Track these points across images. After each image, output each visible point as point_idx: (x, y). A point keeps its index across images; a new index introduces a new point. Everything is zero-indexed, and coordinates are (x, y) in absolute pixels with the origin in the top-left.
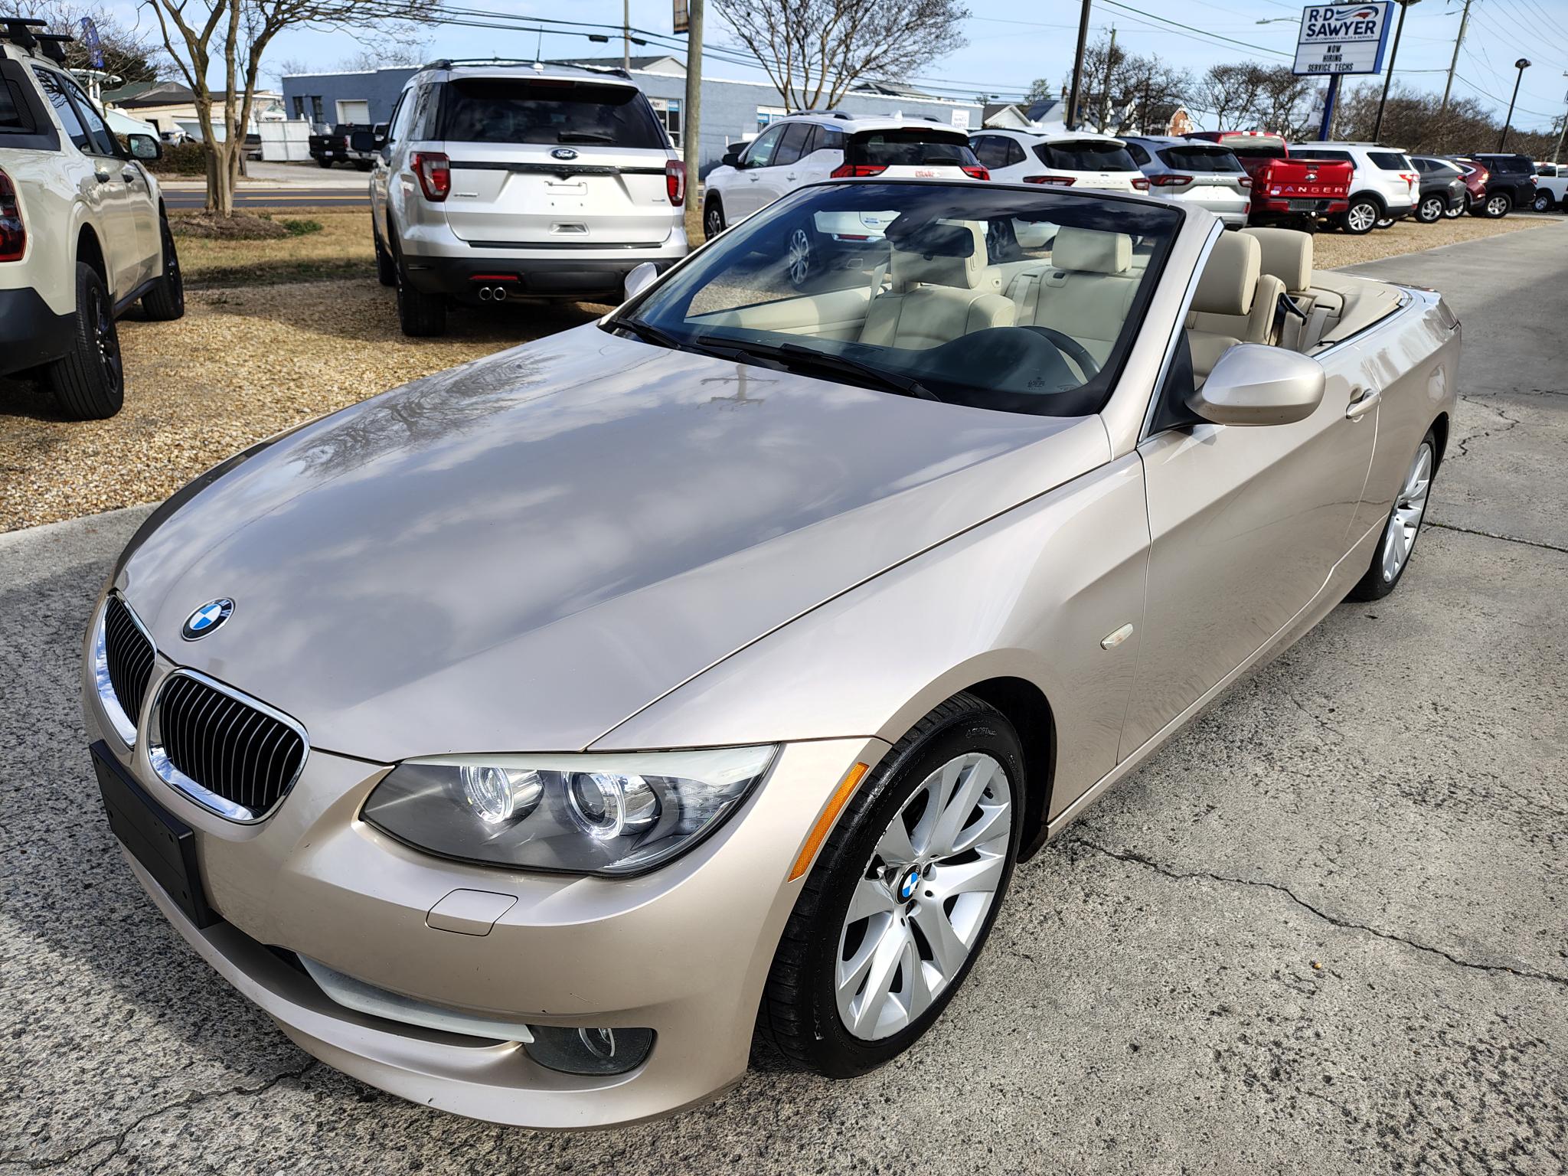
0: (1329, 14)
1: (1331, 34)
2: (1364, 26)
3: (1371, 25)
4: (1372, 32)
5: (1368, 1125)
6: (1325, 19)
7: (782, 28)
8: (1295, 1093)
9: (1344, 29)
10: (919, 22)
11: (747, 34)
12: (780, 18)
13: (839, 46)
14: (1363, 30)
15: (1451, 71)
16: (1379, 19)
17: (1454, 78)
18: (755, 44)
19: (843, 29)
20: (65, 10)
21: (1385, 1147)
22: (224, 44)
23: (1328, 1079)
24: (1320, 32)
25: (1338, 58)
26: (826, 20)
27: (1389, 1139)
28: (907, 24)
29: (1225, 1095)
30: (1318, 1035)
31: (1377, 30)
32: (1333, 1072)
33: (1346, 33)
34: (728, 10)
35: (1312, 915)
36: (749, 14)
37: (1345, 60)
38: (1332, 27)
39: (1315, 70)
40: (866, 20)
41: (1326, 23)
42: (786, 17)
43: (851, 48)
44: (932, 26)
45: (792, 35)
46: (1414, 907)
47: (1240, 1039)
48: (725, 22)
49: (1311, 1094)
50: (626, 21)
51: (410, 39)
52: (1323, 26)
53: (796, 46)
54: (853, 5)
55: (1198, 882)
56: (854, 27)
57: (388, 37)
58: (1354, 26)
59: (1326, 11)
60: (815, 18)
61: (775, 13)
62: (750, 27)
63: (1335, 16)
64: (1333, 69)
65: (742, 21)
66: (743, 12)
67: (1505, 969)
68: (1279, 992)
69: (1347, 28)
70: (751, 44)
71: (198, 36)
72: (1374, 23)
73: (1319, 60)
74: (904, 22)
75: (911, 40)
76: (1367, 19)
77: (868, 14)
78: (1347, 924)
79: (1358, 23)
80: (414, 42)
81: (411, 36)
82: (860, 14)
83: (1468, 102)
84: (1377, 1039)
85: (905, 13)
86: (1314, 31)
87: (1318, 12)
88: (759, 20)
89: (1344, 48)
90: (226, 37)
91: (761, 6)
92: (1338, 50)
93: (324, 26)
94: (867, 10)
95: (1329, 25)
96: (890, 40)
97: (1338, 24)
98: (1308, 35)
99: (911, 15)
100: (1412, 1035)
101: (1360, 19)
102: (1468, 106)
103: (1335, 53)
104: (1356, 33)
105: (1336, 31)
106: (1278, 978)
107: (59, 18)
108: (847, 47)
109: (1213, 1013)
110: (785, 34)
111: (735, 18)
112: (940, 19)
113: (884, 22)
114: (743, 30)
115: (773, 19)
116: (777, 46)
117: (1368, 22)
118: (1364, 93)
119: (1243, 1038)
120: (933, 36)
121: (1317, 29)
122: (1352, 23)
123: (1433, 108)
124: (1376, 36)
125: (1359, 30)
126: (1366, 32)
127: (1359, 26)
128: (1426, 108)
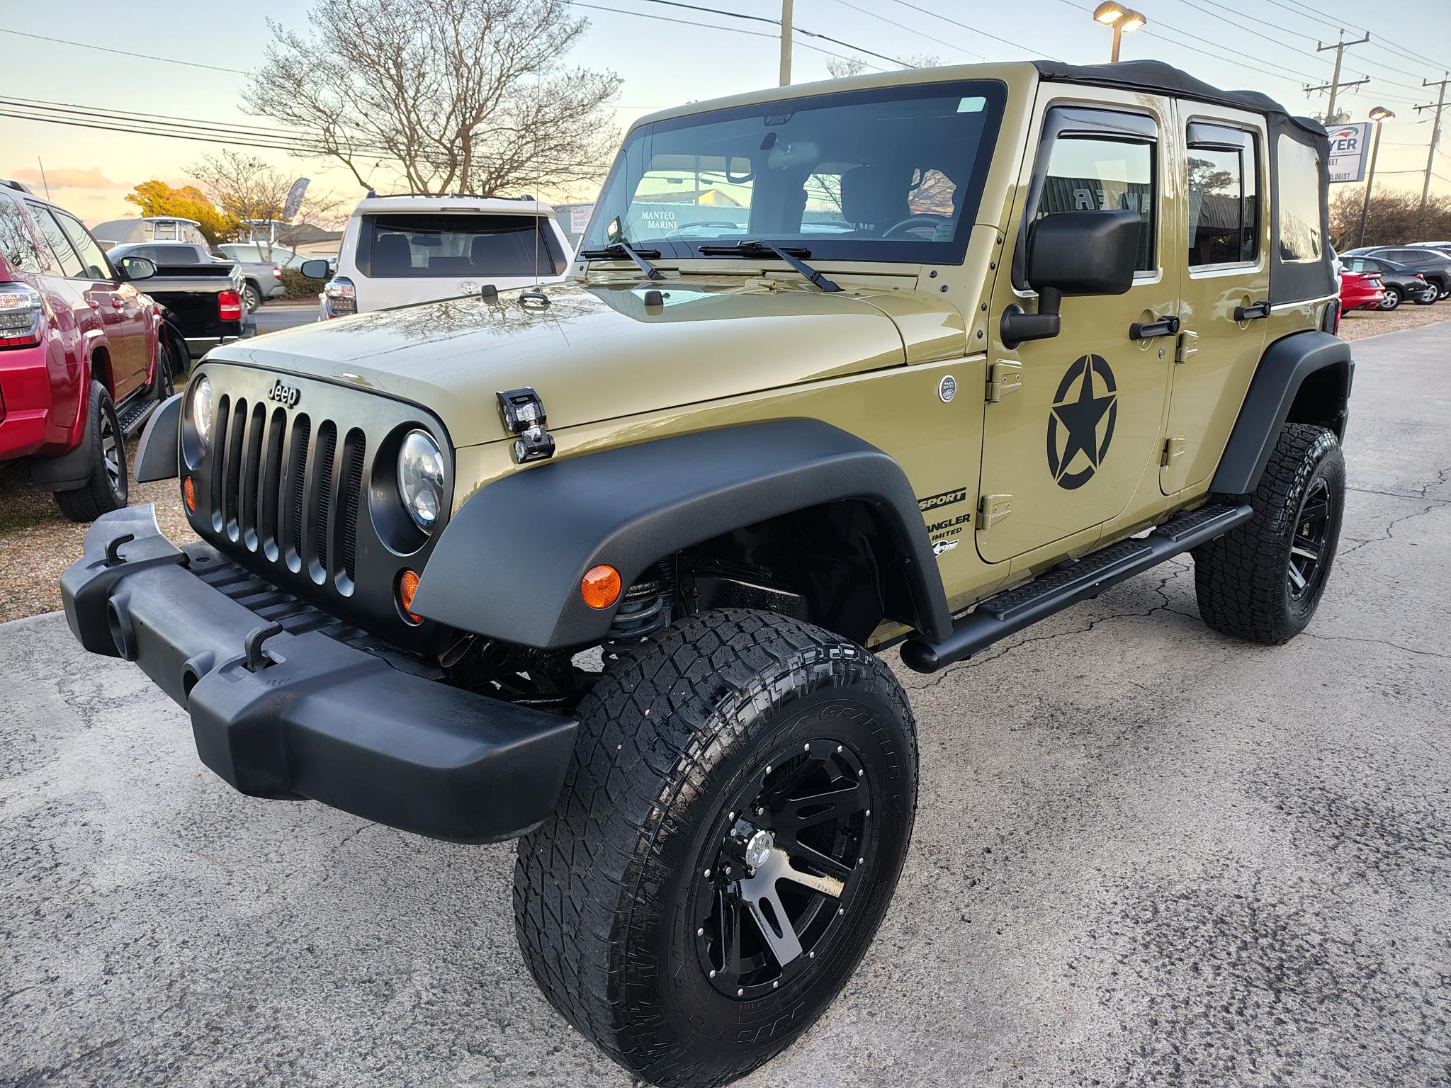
2: (1346, 143)
3: (1352, 142)
4: (1354, 148)
14: (1346, 146)
15: (1428, 172)
16: (1359, 138)
17: (1431, 177)
31: (1359, 146)
72: (1355, 141)
76: (1348, 138)
79: (1340, 141)
101: (1343, 138)
104: (1339, 149)
117: (1350, 140)
118: (1346, 195)
122: (1335, 142)
123: (1413, 205)
124: (1358, 150)
125: (1342, 147)
126: (1348, 148)
127: (1342, 143)
128: (1407, 206)
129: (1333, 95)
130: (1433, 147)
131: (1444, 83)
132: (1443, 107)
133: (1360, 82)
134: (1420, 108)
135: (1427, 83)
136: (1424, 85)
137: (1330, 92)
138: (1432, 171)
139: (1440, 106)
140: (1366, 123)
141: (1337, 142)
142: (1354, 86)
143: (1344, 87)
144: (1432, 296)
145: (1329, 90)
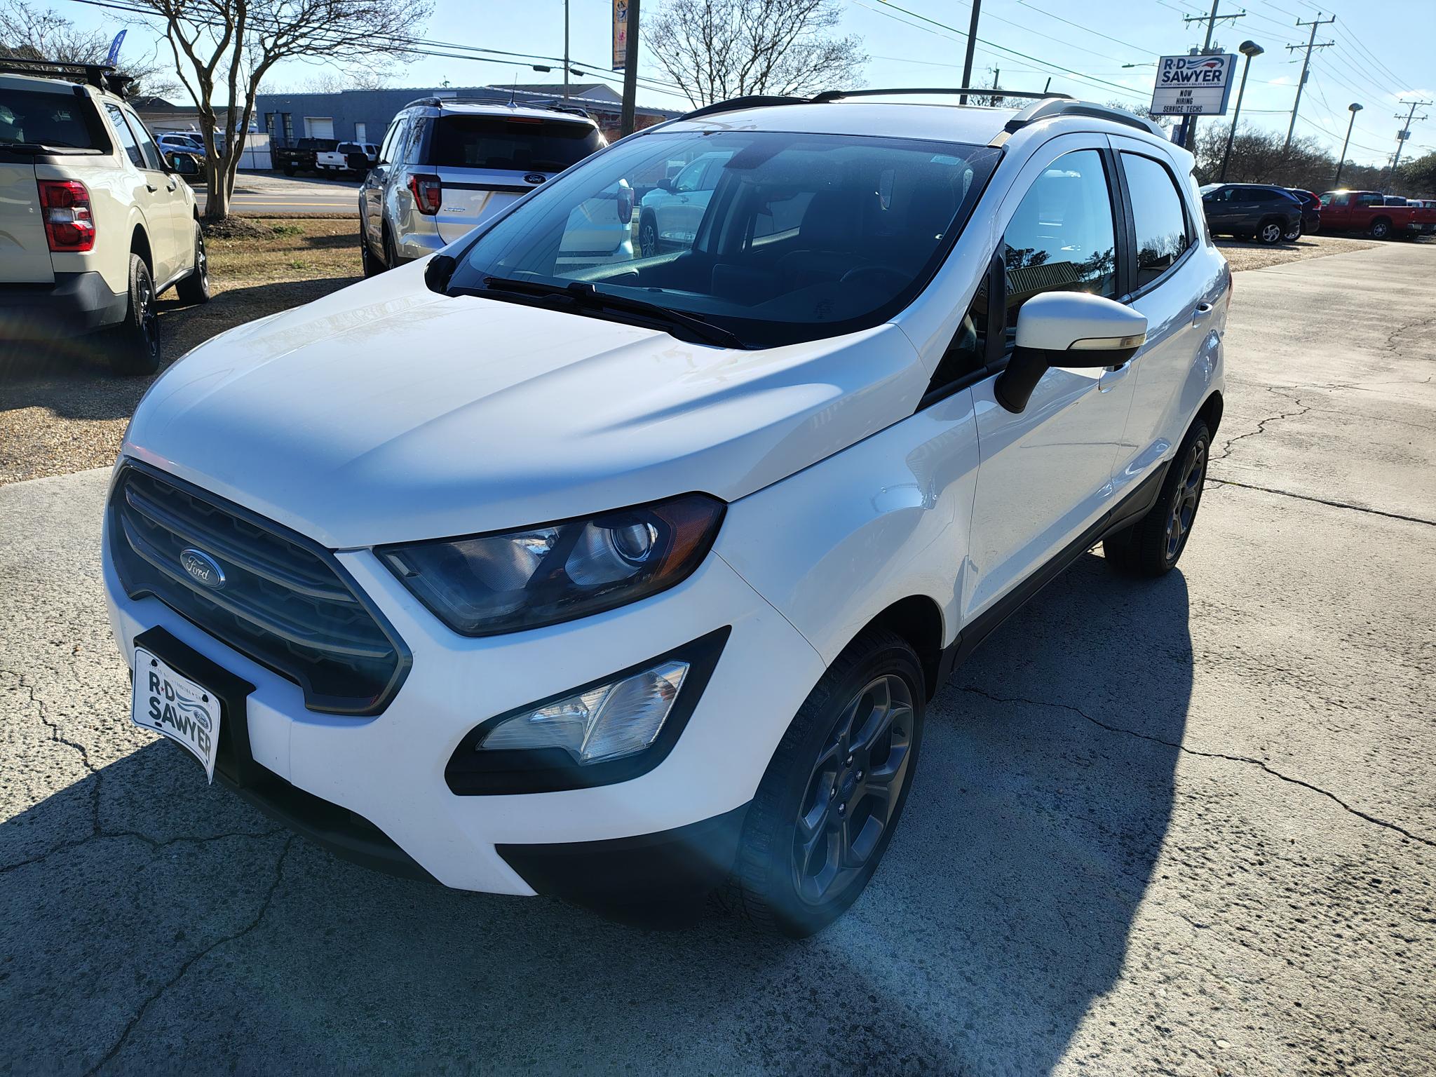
0: (1181, 64)
1: (1183, 81)
2: (1211, 74)
3: (1217, 74)
4: (1219, 80)
5: (1114, 834)
6: (1178, 68)
7: (707, 67)
8: (1068, 817)
9: (1194, 76)
10: (825, 64)
11: (676, 71)
12: (704, 57)
13: (756, 83)
14: (1211, 78)
15: (1295, 112)
16: (1224, 69)
17: (1297, 117)
18: (683, 80)
19: (759, 69)
20: (72, 36)
21: (1124, 845)
22: (228, 73)
23: (1092, 811)
24: (1173, 79)
25: (1189, 101)
26: (745, 60)
27: (1127, 841)
28: (816, 66)
29: (1022, 817)
30: (1088, 789)
31: (1223, 77)
32: (1096, 807)
33: (1196, 80)
34: (659, 50)
35: (1093, 724)
36: (678, 54)
37: (1195, 103)
38: (1184, 75)
39: (1169, 111)
40: (779, 61)
41: (1179, 70)
42: (711, 58)
43: (766, 85)
44: (836, 68)
45: (715, 73)
46: (1166, 721)
47: (1035, 789)
48: (656, 60)
49: (1078, 818)
50: (567, 55)
51: (387, 72)
52: (1177, 73)
53: (717, 82)
54: (769, 49)
55: (1015, 704)
56: (769, 67)
57: (369, 70)
58: (1203, 74)
59: (1179, 60)
60: (735, 58)
61: (700, 53)
62: (678, 65)
63: (1187, 65)
64: (1184, 111)
65: (672, 60)
66: (673, 52)
67: (1222, 756)
68: (1064, 765)
69: (1197, 76)
70: (679, 79)
71: (205, 65)
72: (1220, 72)
73: (1173, 102)
74: (813, 64)
75: (818, 80)
76: (1214, 69)
77: (781, 57)
78: (1117, 730)
79: (1206, 72)
80: (390, 75)
81: (388, 70)
82: (775, 55)
83: (1308, 139)
84: (1128, 792)
85: (814, 56)
86: (1168, 78)
87: (1172, 61)
88: (686, 60)
89: (1195, 93)
90: (230, 67)
91: (689, 48)
92: (1189, 94)
93: (315, 59)
94: (780, 53)
95: (1182, 72)
96: (800, 79)
97: (1190, 72)
98: (1163, 81)
99: (819, 58)
100: (1152, 790)
101: (1209, 69)
102: (1308, 143)
103: (1187, 97)
104: (1204, 80)
105: (1188, 78)
106: (1065, 758)
107: (66, 42)
108: (763, 84)
109: (1018, 774)
110: (709, 72)
111: (665, 57)
112: (843, 62)
113: (795, 64)
114: (672, 67)
115: (698, 58)
116: (702, 82)
117: (1215, 71)
118: (1216, 131)
119: (1038, 788)
120: (838, 77)
121: (1171, 76)
122: (1201, 72)
123: (1277, 144)
124: (1222, 83)
125: (1207, 78)
126: (1213, 80)
127: (1208, 74)
128: (1271, 145)
129: (1211, 27)
130: (1301, 87)
131: (1316, 24)
132: (1313, 48)
133: (1236, 16)
134: (1292, 48)
135: (1300, 22)
136: (1298, 24)
137: (1208, 24)
138: (1298, 112)
139: (1310, 46)
140: (1232, 55)
141: (1203, 73)
142: (1230, 19)
143: (1222, 19)
144: (1274, 237)
145: (1207, 22)
